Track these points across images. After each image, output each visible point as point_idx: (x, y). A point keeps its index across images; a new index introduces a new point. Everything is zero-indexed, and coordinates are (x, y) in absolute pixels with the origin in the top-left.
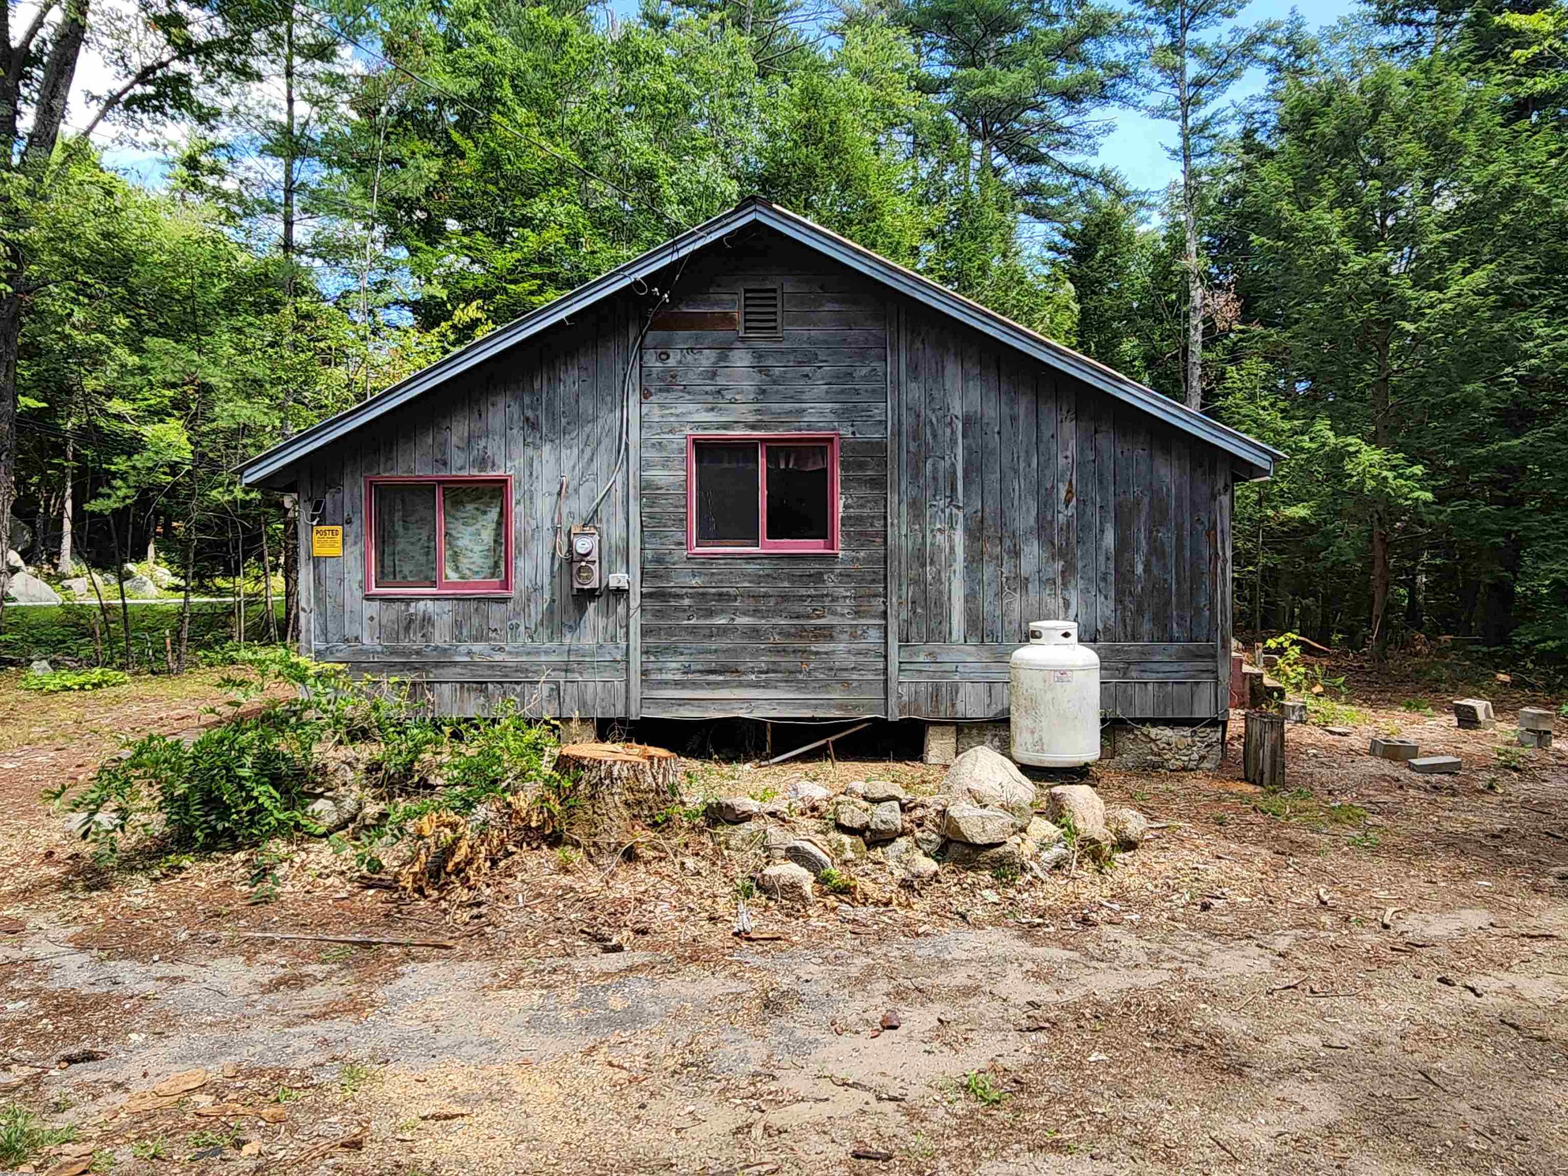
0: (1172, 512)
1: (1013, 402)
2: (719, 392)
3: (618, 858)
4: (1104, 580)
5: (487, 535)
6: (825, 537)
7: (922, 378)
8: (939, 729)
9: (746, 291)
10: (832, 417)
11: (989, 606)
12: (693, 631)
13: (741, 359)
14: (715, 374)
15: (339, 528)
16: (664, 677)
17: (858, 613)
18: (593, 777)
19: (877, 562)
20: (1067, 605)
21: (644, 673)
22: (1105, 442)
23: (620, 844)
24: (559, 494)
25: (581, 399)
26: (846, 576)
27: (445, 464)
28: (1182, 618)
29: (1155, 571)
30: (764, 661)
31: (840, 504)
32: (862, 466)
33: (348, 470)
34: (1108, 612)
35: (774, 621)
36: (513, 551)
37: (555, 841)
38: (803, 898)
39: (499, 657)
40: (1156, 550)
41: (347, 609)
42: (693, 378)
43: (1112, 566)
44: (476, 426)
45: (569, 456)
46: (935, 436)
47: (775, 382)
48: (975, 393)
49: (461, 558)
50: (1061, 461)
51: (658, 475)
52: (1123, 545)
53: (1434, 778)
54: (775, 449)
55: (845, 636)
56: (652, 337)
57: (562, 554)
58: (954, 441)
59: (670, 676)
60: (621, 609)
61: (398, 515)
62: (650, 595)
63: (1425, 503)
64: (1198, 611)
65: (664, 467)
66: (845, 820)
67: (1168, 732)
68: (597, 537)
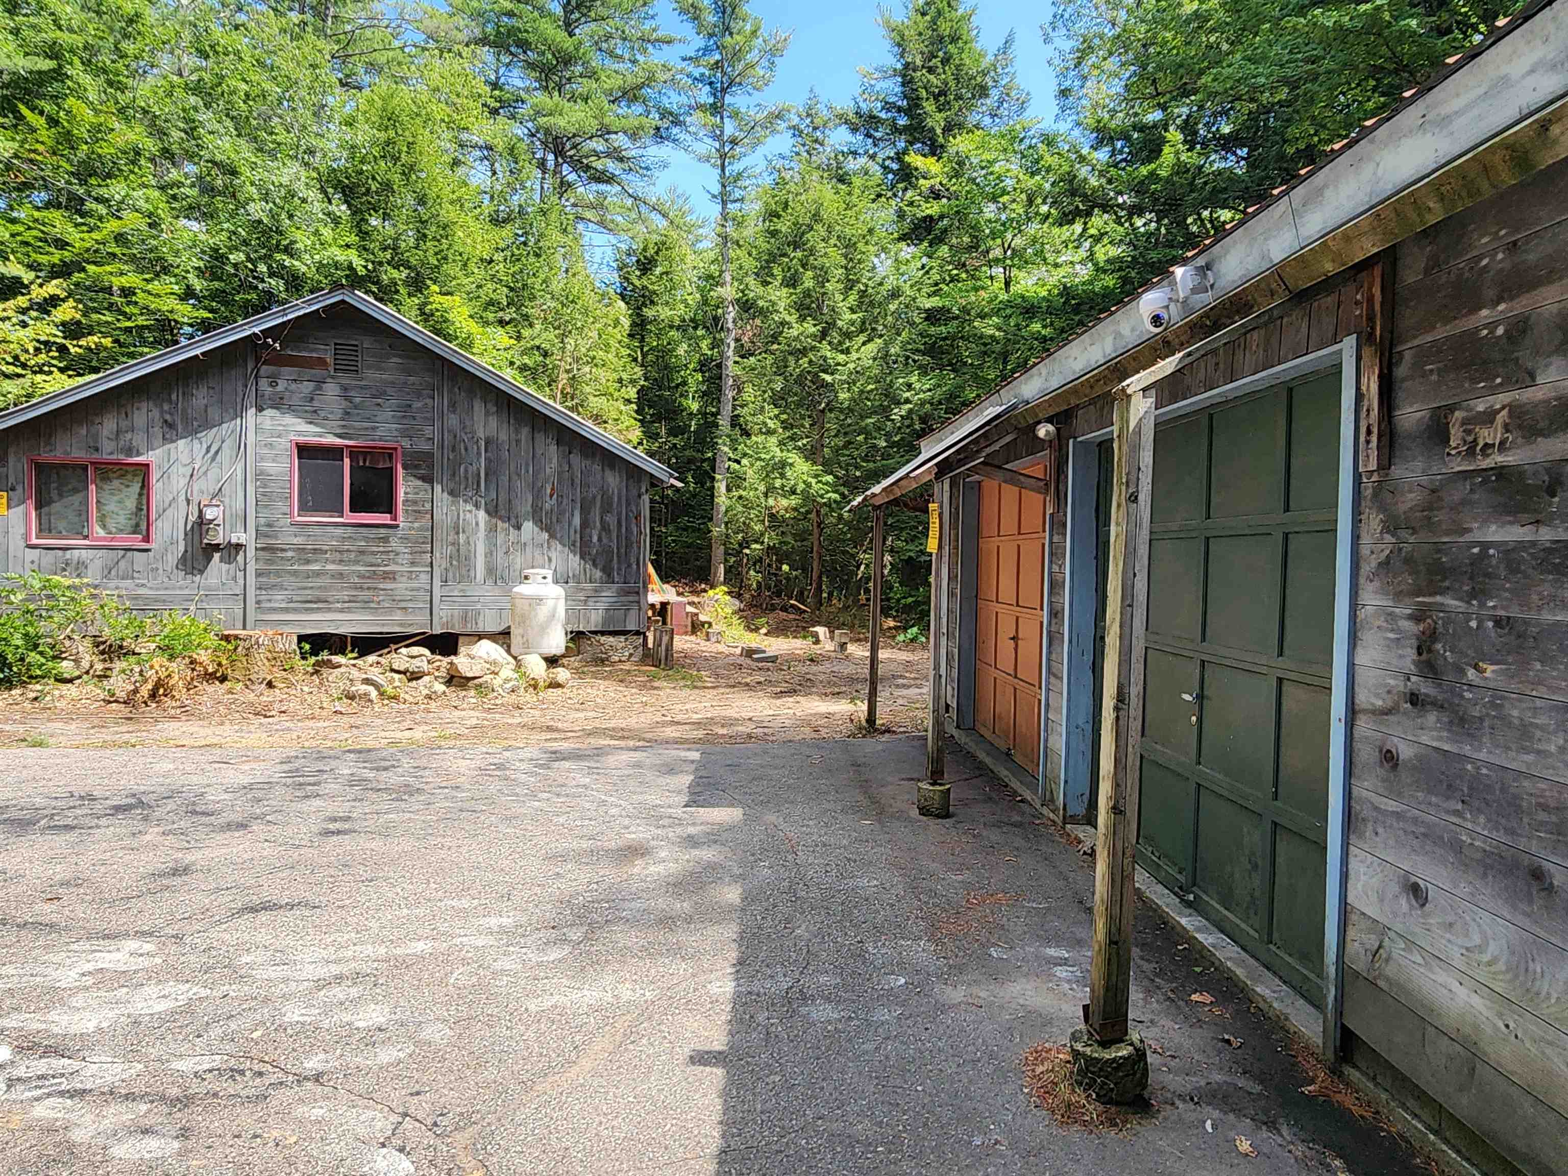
0: (615, 506)
1: (517, 431)
2: (315, 412)
3: (263, 686)
4: (574, 545)
5: (131, 504)
6: (390, 513)
7: (458, 411)
8: (467, 639)
9: (336, 344)
10: (395, 434)
11: (500, 559)
12: (295, 573)
13: (331, 389)
14: (312, 399)
15: (5, 494)
16: (272, 605)
17: (413, 563)
18: (247, 643)
19: (427, 530)
20: (550, 560)
21: (258, 602)
22: (576, 459)
23: (264, 679)
24: (192, 476)
25: (209, 409)
26: (404, 539)
27: (97, 450)
28: (619, 569)
29: (605, 541)
30: (345, 594)
31: (402, 491)
32: (417, 467)
33: (11, 450)
34: (576, 565)
35: (354, 568)
36: (153, 515)
37: (223, 679)
38: (371, 701)
39: (141, 591)
40: (605, 528)
41: (11, 554)
42: (295, 401)
43: (578, 536)
44: (124, 424)
45: (198, 448)
46: (466, 449)
47: (356, 407)
48: (493, 422)
49: (108, 520)
50: (548, 470)
51: (269, 466)
52: (585, 524)
53: (760, 665)
54: (354, 453)
55: (404, 579)
56: (265, 369)
57: (193, 518)
58: (479, 454)
59: (277, 605)
60: (240, 558)
61: (53, 485)
62: (263, 549)
63: (835, 501)
64: (629, 566)
65: (274, 461)
66: (395, 667)
67: (611, 639)
68: (222, 508)
